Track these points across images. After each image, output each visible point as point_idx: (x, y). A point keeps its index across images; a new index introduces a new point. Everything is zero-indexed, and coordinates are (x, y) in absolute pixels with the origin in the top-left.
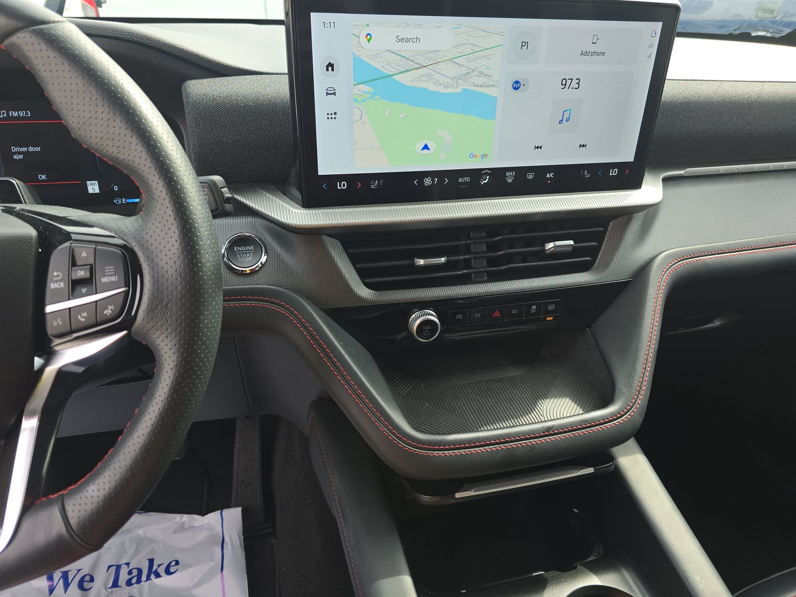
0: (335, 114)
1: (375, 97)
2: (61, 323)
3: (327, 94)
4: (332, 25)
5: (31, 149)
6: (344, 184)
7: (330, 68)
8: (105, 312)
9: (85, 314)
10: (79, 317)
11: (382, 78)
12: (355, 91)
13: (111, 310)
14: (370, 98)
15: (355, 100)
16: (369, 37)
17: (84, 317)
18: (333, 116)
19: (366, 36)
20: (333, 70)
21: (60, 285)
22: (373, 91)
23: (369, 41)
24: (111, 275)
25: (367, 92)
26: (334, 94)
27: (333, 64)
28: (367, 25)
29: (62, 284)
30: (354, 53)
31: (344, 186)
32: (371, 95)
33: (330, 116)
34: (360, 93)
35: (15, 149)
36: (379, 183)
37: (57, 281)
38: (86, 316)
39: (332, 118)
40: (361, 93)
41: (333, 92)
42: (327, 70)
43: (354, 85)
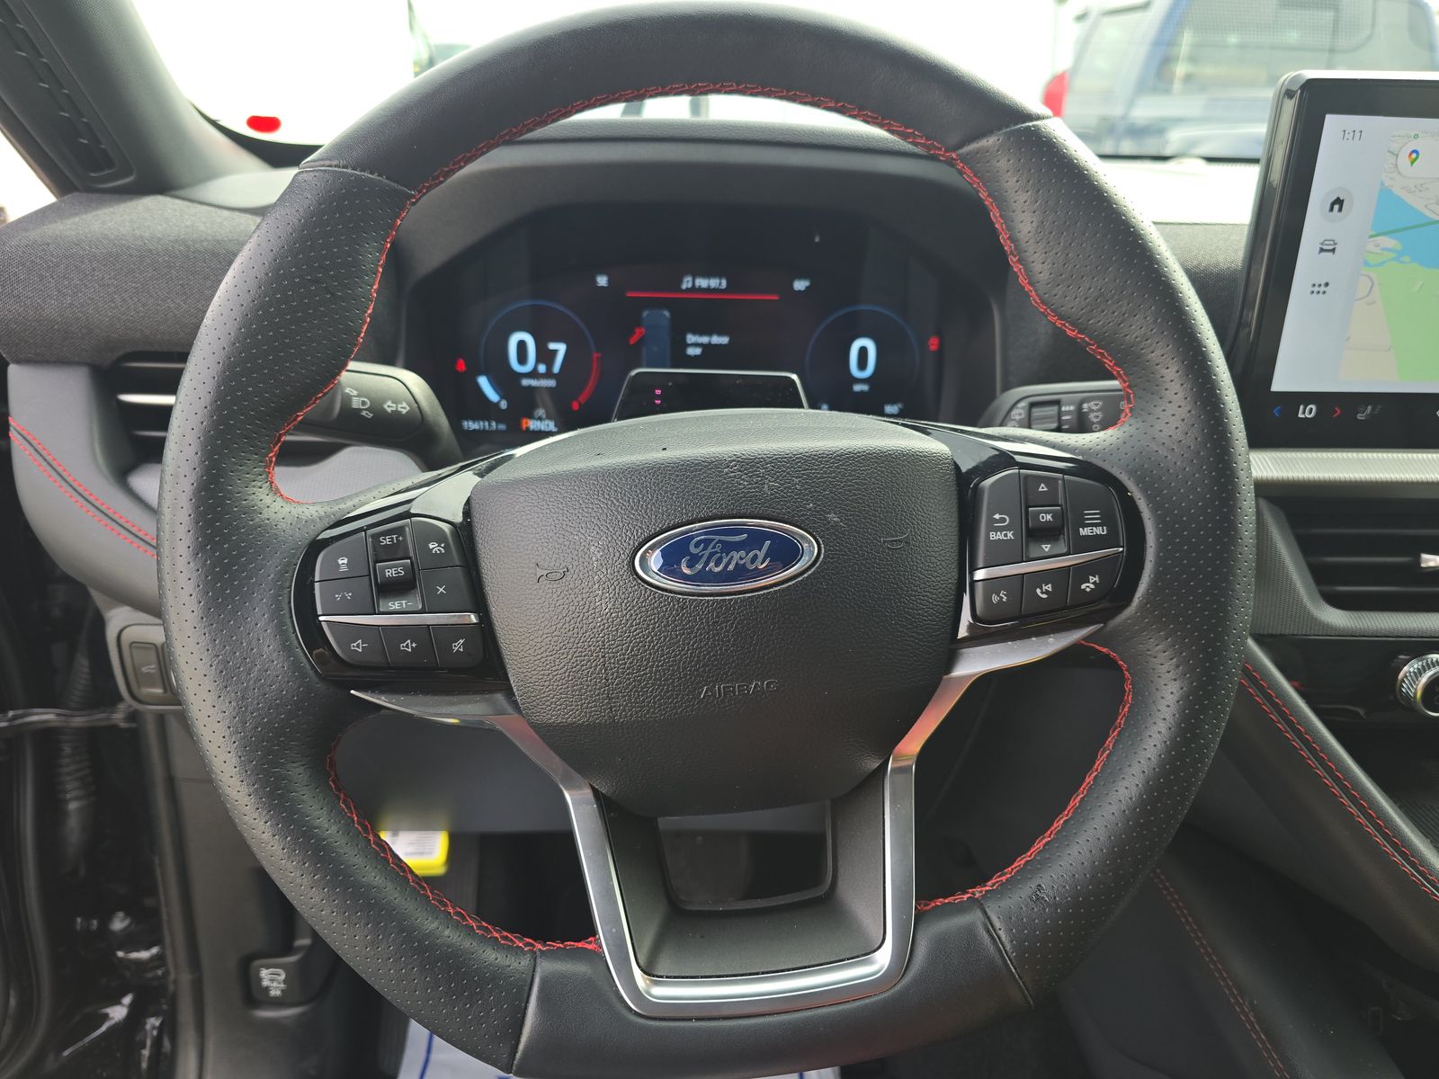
0: (1327, 284)
1: (1402, 259)
2: (1005, 599)
3: (1322, 250)
4: (1357, 134)
5: (716, 340)
6: (1311, 410)
7: (1336, 207)
8: (1083, 586)
9: (1049, 587)
10: (1038, 591)
11: (1423, 225)
12: (1370, 247)
13: (1094, 583)
14: (1394, 259)
15: (1366, 263)
16: (1414, 156)
17: (1047, 592)
18: (1322, 289)
19: (1410, 155)
20: (1340, 210)
21: (1006, 535)
22: (1399, 247)
23: (1412, 163)
24: (1096, 525)
25: (1389, 250)
26: (1333, 250)
27: (1343, 200)
28: (1416, 136)
29: (1010, 535)
30: (1382, 183)
31: (1310, 412)
32: (1394, 255)
33: (1316, 289)
34: (1377, 250)
35: (691, 338)
36: (1373, 410)
37: (1001, 529)
38: (1050, 590)
39: (1318, 292)
40: (1380, 252)
41: (1331, 247)
42: (1331, 209)
43: (1371, 237)
